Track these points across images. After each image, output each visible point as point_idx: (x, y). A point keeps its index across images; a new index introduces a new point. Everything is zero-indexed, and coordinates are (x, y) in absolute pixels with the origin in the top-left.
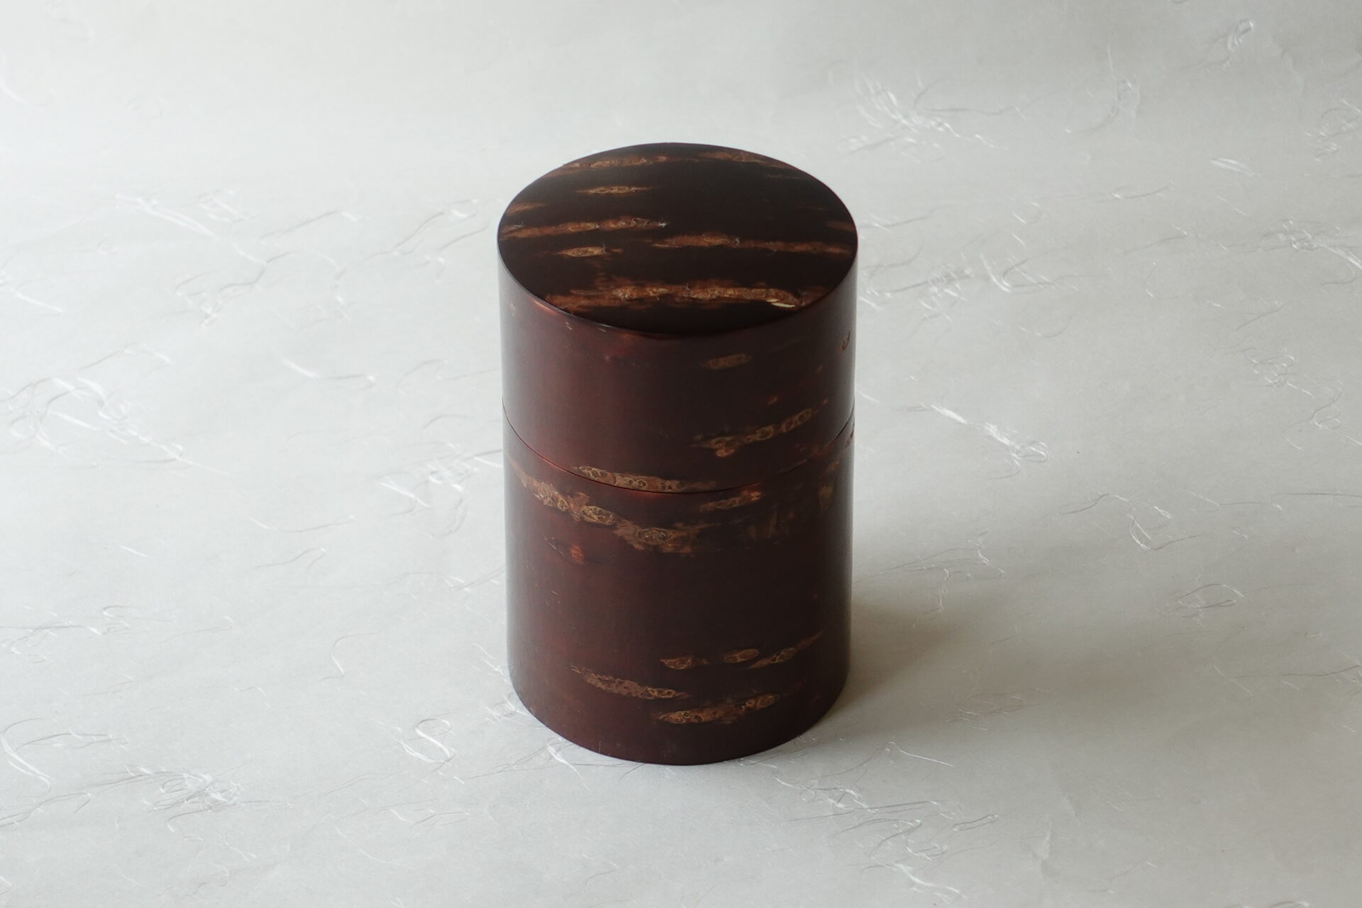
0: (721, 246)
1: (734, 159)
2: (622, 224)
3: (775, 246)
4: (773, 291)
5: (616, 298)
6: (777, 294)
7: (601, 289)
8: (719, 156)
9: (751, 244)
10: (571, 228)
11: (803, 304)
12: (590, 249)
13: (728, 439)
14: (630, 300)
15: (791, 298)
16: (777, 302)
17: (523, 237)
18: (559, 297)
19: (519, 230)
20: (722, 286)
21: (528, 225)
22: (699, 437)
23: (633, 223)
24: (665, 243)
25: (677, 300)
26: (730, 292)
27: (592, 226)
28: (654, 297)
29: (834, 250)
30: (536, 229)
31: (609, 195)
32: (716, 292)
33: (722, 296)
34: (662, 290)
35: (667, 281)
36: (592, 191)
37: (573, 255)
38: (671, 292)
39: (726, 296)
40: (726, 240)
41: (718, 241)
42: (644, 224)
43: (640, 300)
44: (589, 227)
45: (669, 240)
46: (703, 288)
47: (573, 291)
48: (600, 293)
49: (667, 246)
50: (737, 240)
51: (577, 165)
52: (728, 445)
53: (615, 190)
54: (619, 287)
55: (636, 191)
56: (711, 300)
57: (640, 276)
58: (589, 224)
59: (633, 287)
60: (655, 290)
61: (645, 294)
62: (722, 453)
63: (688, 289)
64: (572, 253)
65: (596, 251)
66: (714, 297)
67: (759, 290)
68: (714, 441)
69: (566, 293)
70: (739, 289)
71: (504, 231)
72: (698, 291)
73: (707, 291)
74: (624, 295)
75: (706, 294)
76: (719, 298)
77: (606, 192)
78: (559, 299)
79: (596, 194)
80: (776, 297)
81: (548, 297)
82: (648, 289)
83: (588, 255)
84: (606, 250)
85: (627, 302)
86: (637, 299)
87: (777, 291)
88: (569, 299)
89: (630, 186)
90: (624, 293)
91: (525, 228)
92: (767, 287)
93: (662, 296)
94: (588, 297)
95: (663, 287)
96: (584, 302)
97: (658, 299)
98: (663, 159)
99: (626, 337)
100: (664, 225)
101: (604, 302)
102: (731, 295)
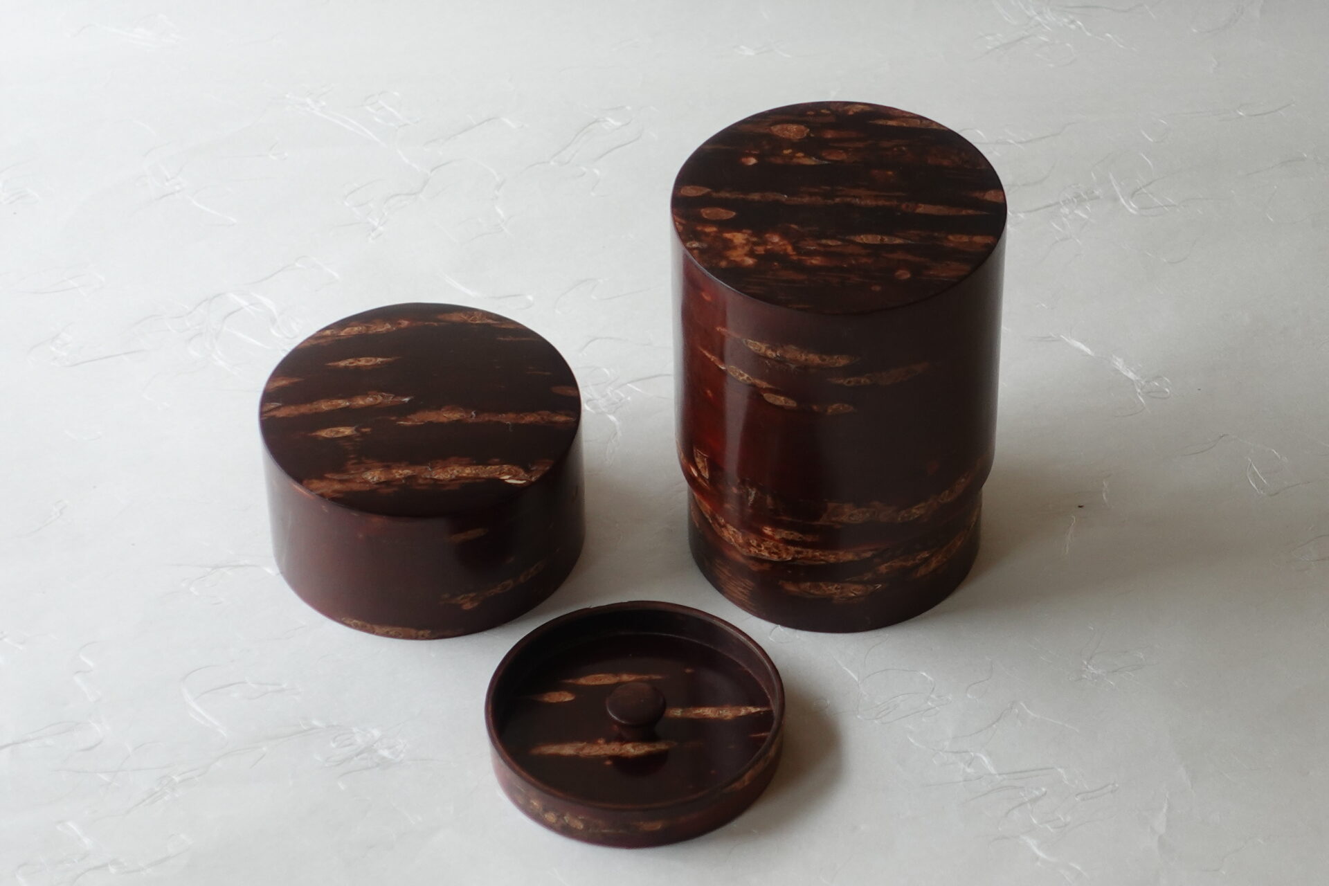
0: (458, 421)
1: (469, 321)
2: (369, 400)
3: (508, 419)
4: (506, 467)
5: (366, 482)
6: (509, 470)
7: (353, 472)
8: (456, 317)
9: (486, 417)
10: (324, 406)
11: (533, 479)
12: (342, 429)
13: (472, 595)
14: (379, 483)
15: (522, 473)
16: (509, 479)
17: (281, 416)
18: (315, 481)
19: (278, 408)
20: (461, 465)
21: (287, 403)
22: (446, 596)
23: (380, 399)
24: (407, 420)
25: (421, 481)
26: (468, 471)
27: (343, 403)
28: (399, 480)
29: (560, 418)
30: (293, 407)
31: (357, 368)
32: (455, 471)
33: (460, 475)
34: (407, 472)
35: (412, 461)
36: (342, 364)
37: (326, 436)
38: (415, 474)
39: (464, 475)
40: (462, 414)
41: (456, 416)
42: (390, 399)
43: (387, 483)
44: (340, 404)
45: (412, 417)
46: (444, 467)
47: (327, 475)
48: (351, 477)
49: (410, 423)
50: (473, 413)
51: (328, 332)
52: (472, 600)
53: (363, 362)
54: (368, 469)
55: (382, 362)
56: (452, 480)
57: (387, 458)
58: (340, 401)
59: (381, 469)
60: (400, 472)
61: (391, 476)
62: (468, 606)
63: (430, 469)
64: (325, 433)
65: (347, 431)
66: (453, 477)
67: (493, 467)
68: (459, 598)
69: (321, 478)
70: (475, 467)
71: (266, 409)
72: (439, 471)
73: (447, 472)
74: (373, 478)
75: (446, 474)
76: (458, 478)
77: (354, 364)
78: (316, 484)
79: (346, 367)
80: (508, 474)
81: (305, 482)
82: (394, 471)
83: (340, 435)
84: (357, 430)
85: (377, 486)
86: (384, 482)
87: (510, 467)
88: (323, 484)
89: (376, 356)
90: (374, 476)
91: (283, 406)
92: (501, 463)
93: (408, 478)
94: (341, 481)
95: (407, 467)
96: (337, 486)
97: (403, 481)
98: (405, 323)
99: (377, 521)
100: (407, 399)
101: (355, 487)
102: (468, 474)
